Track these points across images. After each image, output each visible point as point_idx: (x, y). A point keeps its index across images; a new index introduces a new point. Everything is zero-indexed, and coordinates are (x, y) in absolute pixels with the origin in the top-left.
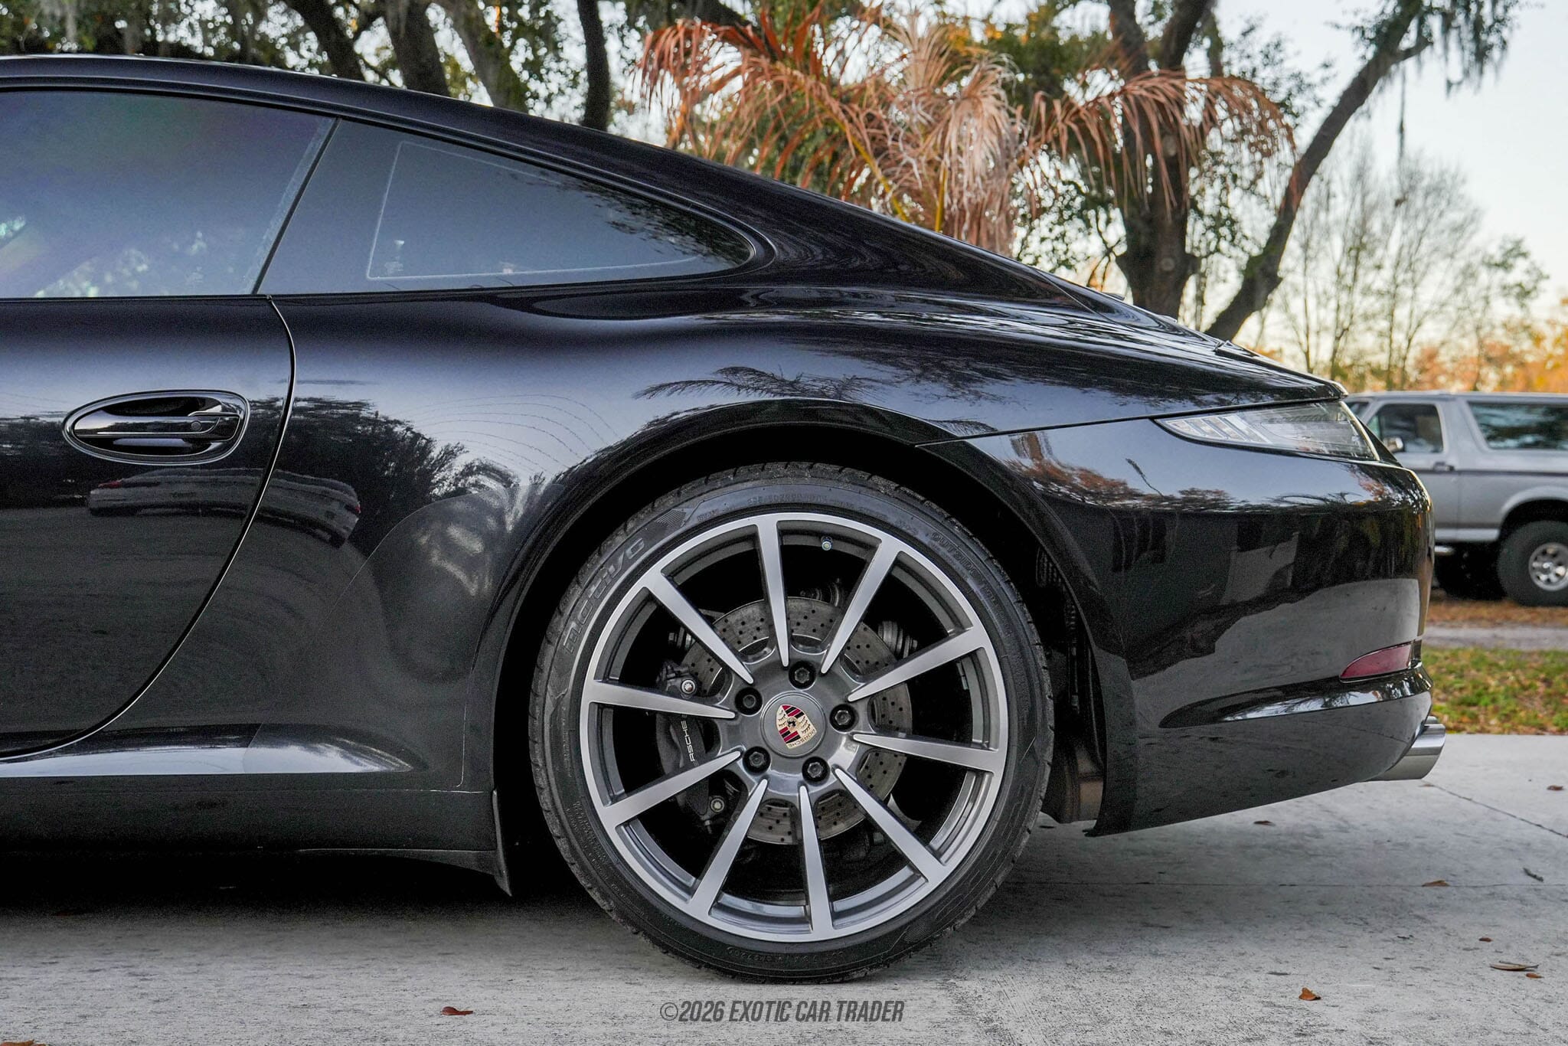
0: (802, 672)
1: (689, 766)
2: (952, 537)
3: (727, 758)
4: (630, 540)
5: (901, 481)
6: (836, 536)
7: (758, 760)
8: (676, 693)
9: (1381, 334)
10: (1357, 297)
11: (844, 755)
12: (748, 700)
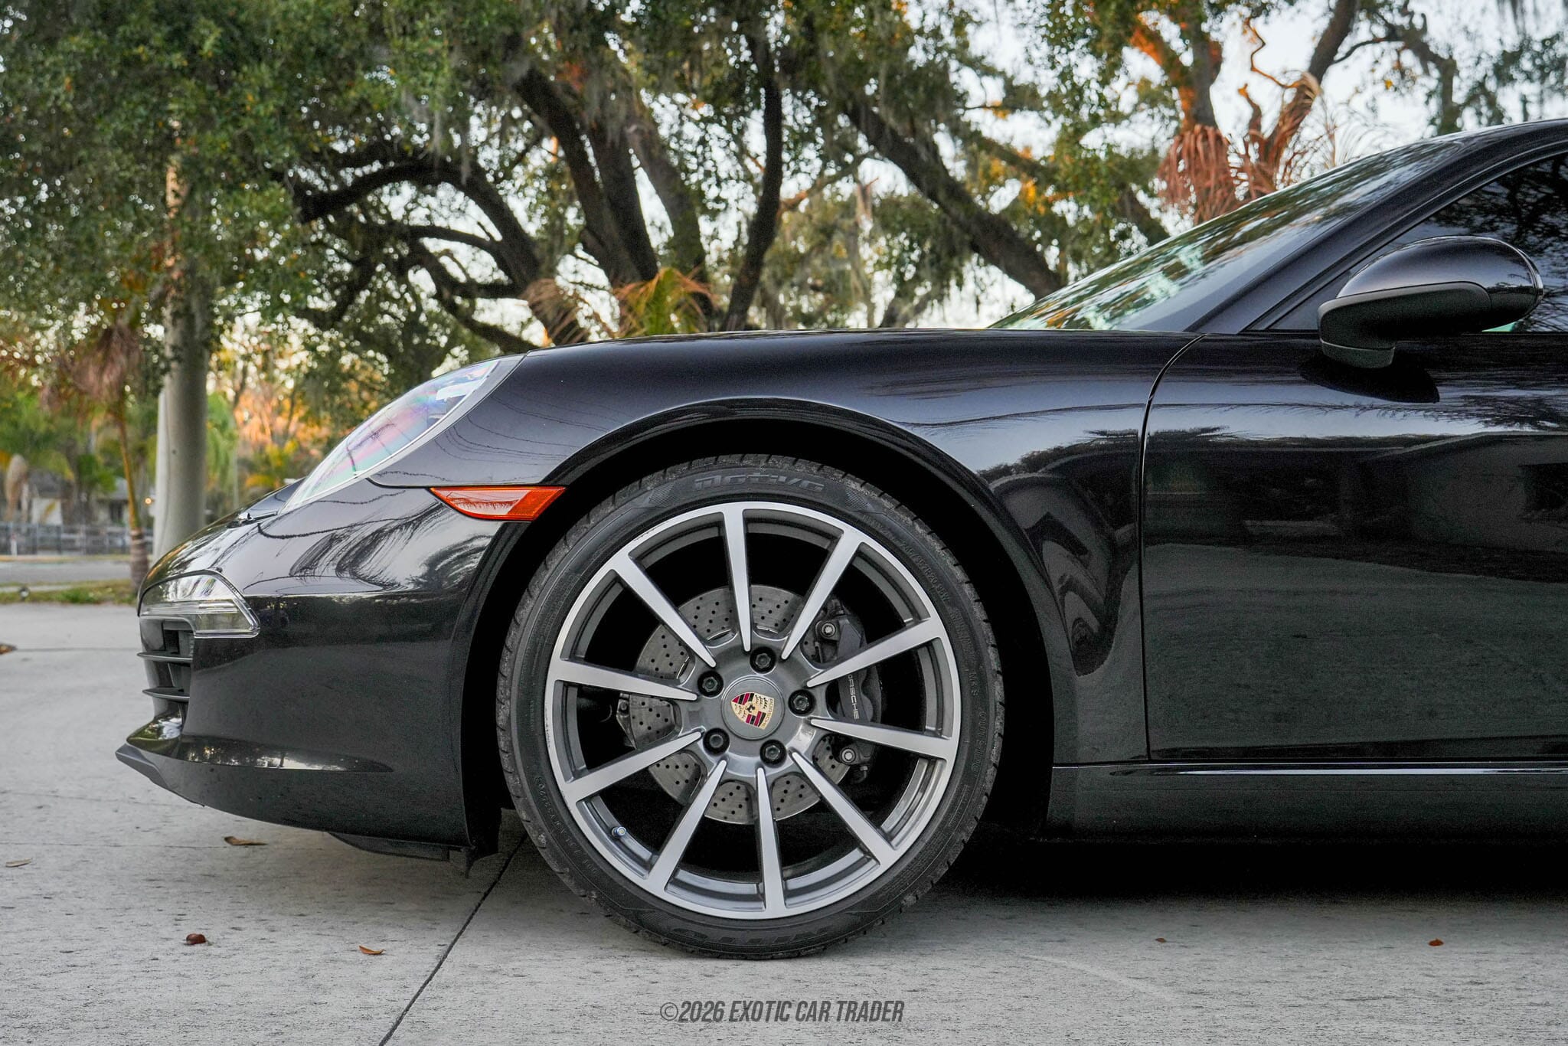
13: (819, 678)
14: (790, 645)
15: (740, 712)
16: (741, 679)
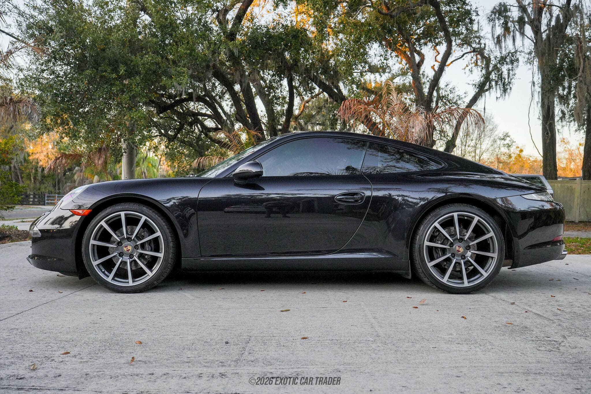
0: (461, 240)
1: (440, 257)
2: (487, 216)
3: (448, 255)
4: (432, 217)
5: (478, 207)
6: (467, 216)
7: (453, 255)
8: (437, 243)
9: (473, 157)
10: (467, 147)
11: (469, 254)
12: (452, 245)
13: (139, 243)
14: (133, 237)
15: (125, 249)
16: (126, 243)
